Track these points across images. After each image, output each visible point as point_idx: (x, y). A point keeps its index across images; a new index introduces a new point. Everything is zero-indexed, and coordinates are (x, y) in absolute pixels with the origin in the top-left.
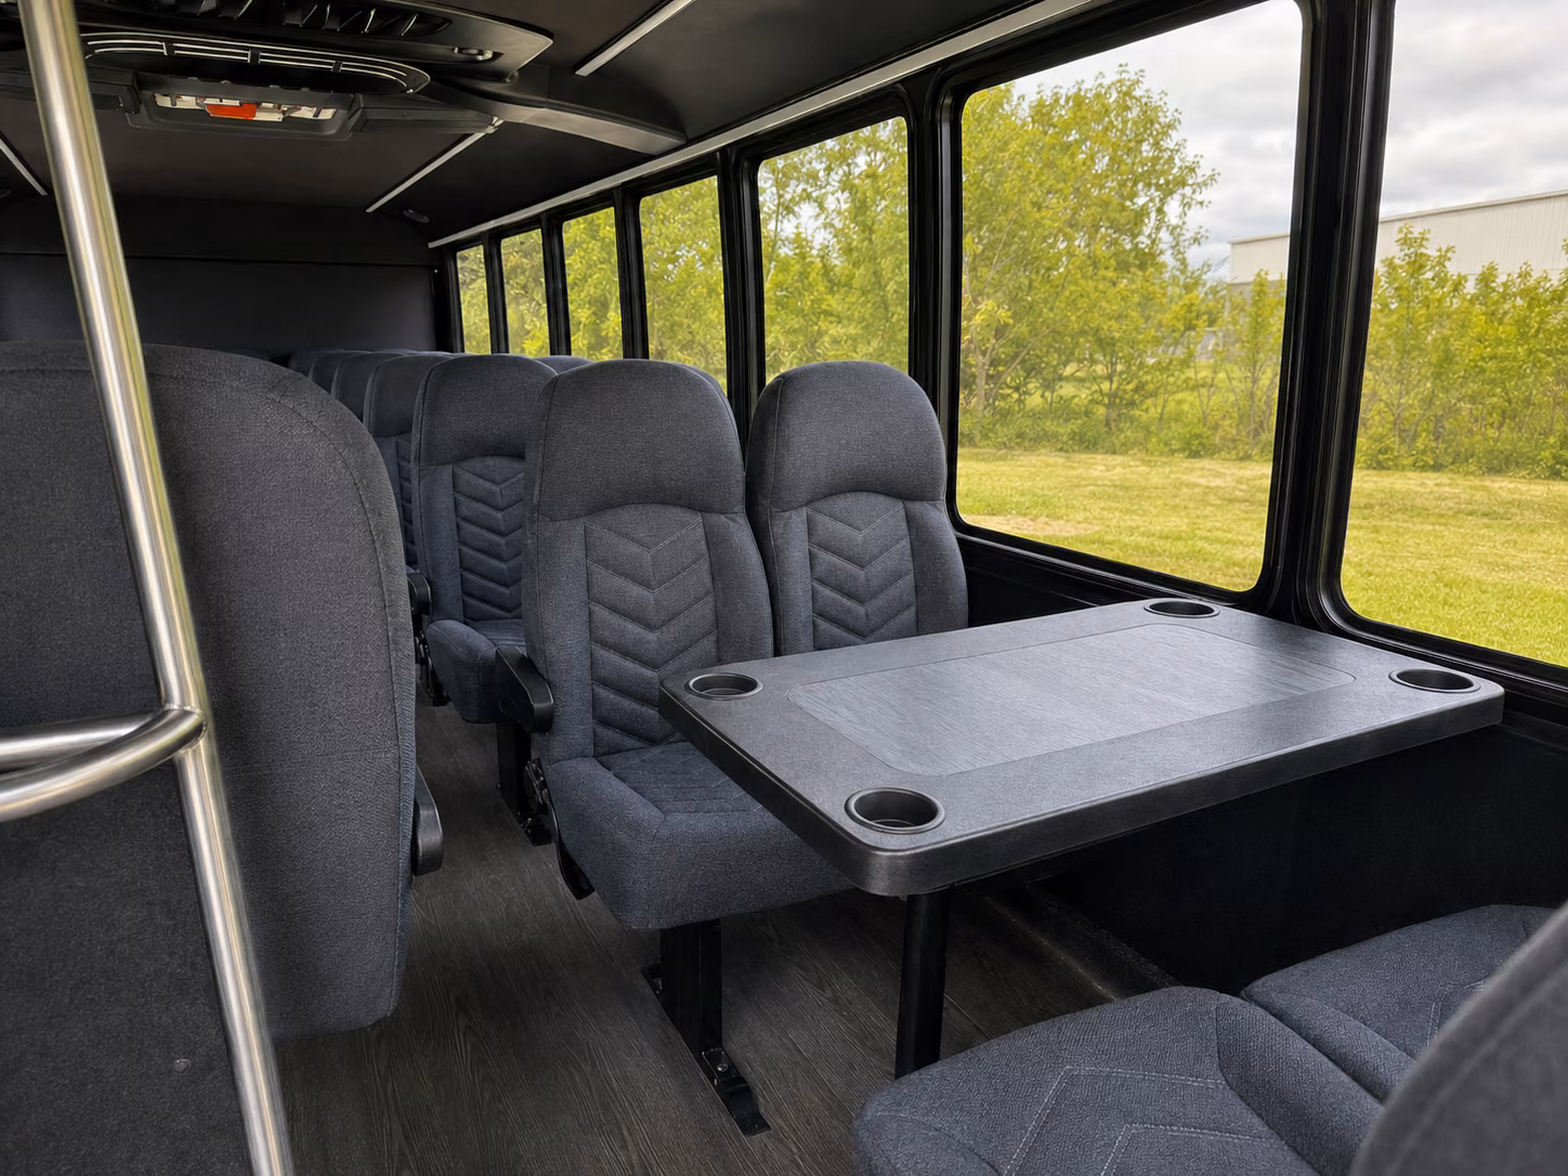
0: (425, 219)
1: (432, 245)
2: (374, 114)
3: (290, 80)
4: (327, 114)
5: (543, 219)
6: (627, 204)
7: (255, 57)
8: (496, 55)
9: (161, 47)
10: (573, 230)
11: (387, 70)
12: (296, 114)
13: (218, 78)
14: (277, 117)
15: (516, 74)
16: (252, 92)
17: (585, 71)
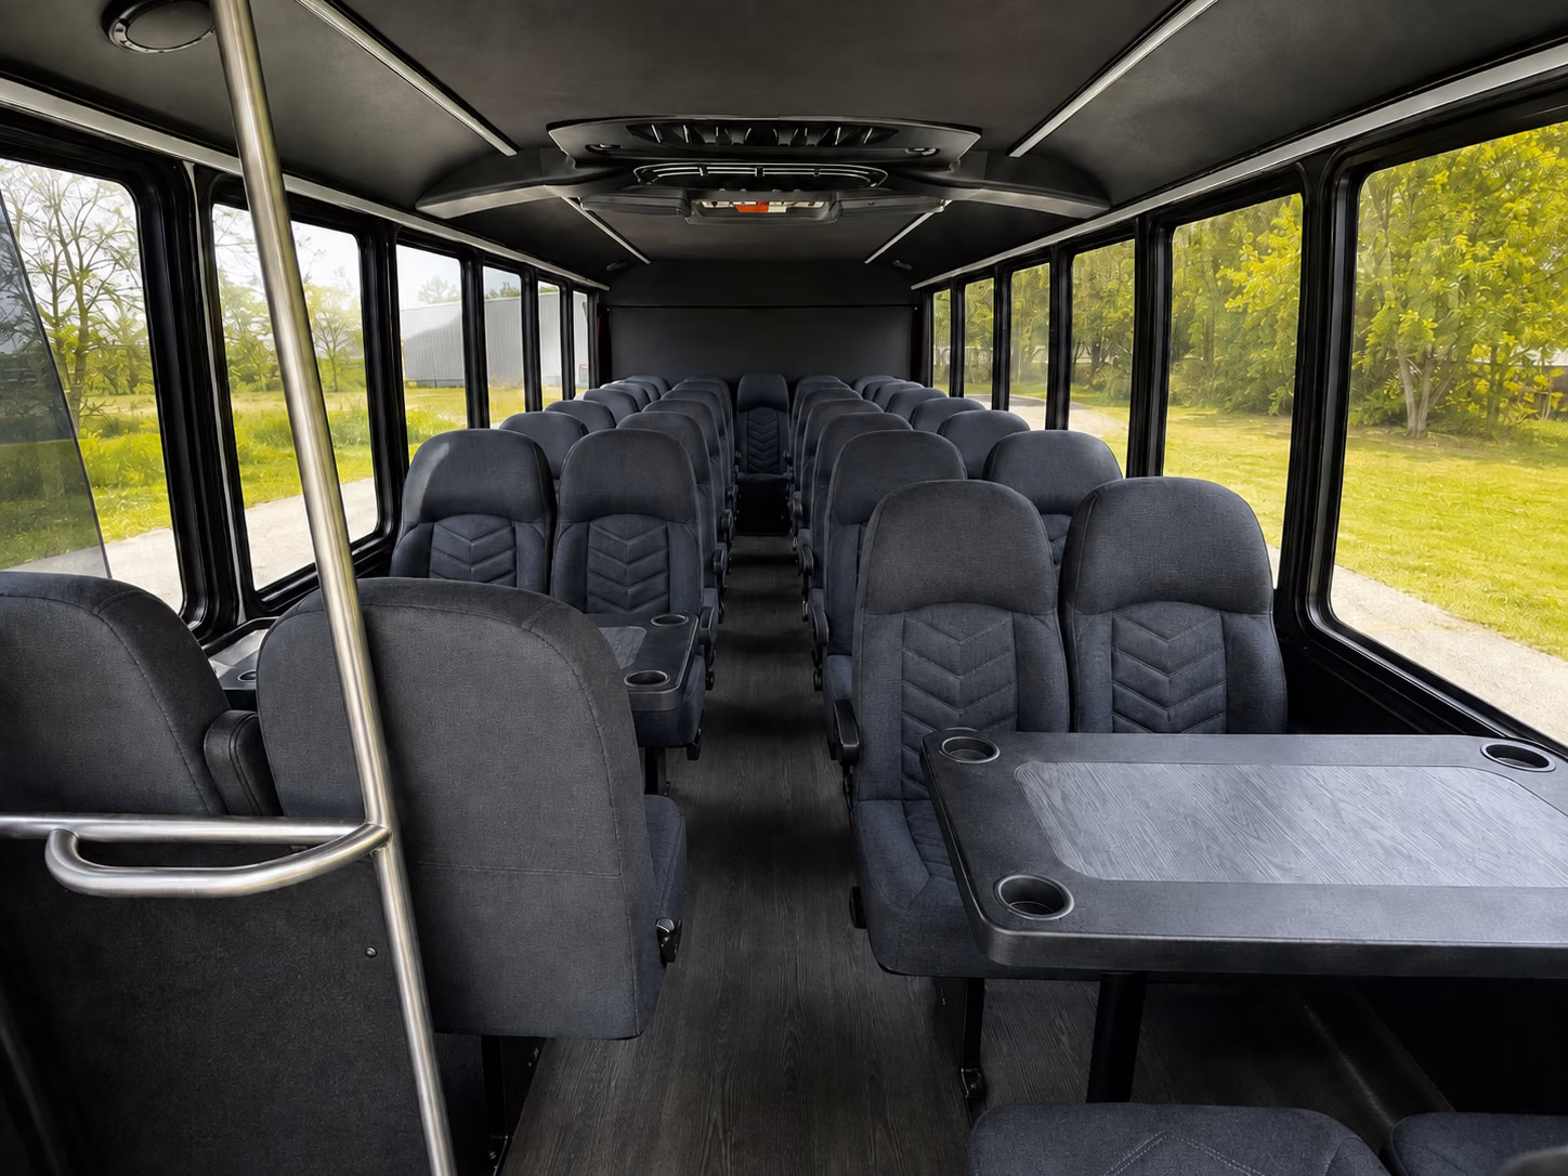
0: (909, 267)
1: (913, 287)
2: (847, 205)
3: (784, 185)
4: (819, 204)
5: (996, 269)
6: (1061, 259)
7: (760, 172)
8: (938, 151)
9: (698, 170)
10: (1020, 277)
11: (854, 172)
12: (796, 205)
13: (737, 188)
14: (783, 210)
15: (959, 162)
16: (762, 195)
17: (1019, 152)
